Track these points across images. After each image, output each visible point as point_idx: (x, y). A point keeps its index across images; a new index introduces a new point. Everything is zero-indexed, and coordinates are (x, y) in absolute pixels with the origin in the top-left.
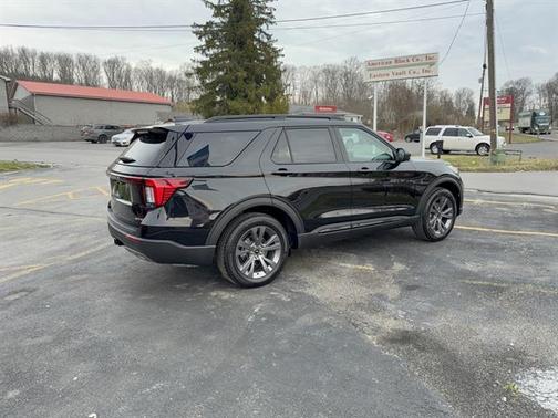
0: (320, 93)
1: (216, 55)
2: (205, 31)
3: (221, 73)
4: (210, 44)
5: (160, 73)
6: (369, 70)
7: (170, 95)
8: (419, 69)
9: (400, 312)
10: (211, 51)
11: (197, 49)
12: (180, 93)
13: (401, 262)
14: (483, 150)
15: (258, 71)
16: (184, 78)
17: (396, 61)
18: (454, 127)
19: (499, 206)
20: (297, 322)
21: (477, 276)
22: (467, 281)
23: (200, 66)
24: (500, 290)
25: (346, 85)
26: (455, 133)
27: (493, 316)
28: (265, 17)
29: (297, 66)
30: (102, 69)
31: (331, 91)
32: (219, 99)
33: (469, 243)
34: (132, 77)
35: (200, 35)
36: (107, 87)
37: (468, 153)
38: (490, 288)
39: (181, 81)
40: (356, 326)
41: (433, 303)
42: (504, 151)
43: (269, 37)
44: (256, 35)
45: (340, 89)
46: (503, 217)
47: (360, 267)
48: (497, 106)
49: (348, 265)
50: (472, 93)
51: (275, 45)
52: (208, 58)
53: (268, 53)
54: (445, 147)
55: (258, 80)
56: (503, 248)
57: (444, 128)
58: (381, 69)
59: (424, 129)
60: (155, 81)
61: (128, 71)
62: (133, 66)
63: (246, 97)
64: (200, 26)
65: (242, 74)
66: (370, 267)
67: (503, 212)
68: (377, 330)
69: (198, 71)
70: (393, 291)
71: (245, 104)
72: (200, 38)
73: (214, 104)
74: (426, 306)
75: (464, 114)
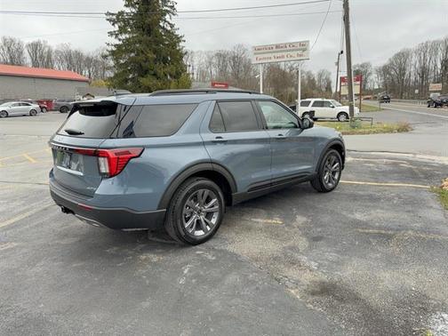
0: (214, 72)
1: (127, 39)
2: (118, 18)
3: (133, 55)
4: (122, 30)
5: (78, 55)
6: (255, 54)
7: (87, 73)
8: (294, 54)
9: (313, 263)
10: (123, 37)
11: (111, 34)
12: (96, 71)
13: (302, 214)
14: (343, 118)
15: (163, 54)
16: (100, 59)
17: (277, 47)
18: (320, 100)
19: (366, 162)
20: (226, 282)
21: (366, 225)
22: (360, 230)
23: (114, 49)
24: (389, 237)
25: (233, 67)
26: (321, 104)
27: (391, 262)
28: (169, 9)
29: (194, 51)
30: (26, 51)
31: (222, 71)
32: (131, 76)
33: (351, 195)
34: (53, 57)
35: (114, 23)
36: (30, 66)
37: (332, 120)
38: (381, 235)
39: (96, 61)
40: (279, 281)
41: (338, 252)
42: (360, 118)
43: (172, 26)
44: (161, 24)
45: (230, 70)
46: (371, 171)
47: (270, 221)
48: (353, 83)
49: (260, 220)
50: (330, 74)
51: (177, 33)
52: (121, 42)
53: (172, 39)
54: (316, 116)
55: (165, 61)
56: (379, 199)
57: (313, 100)
58: (264, 53)
59: (299, 101)
60: (74, 61)
61: (49, 53)
62: (54, 49)
63: (155, 75)
64: (113, 14)
65: (151, 56)
66: (277, 221)
67: (370, 167)
68: (297, 283)
69: (113, 53)
70: (303, 243)
71: (154, 82)
72: (113, 24)
73: (126, 81)
74: (332, 256)
75: (324, 89)
